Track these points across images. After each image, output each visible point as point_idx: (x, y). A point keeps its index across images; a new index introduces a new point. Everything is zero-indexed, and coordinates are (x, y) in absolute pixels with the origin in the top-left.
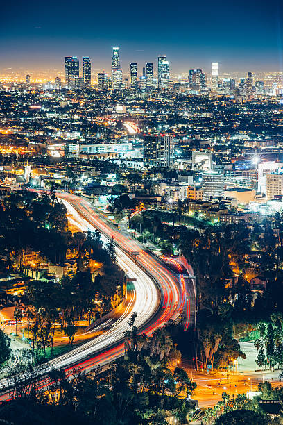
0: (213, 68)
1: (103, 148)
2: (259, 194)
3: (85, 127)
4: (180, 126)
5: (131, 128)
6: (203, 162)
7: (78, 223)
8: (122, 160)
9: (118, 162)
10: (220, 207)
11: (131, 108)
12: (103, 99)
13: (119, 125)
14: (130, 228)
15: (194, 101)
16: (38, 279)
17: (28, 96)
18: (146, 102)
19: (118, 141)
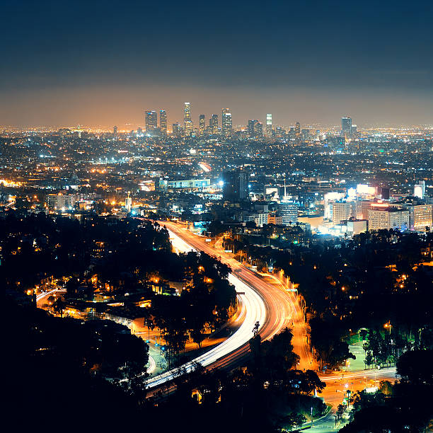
1: (185, 184)
2: (326, 219)
3: (164, 168)
4: (246, 165)
5: (204, 167)
6: (273, 194)
7: (180, 246)
8: (204, 193)
9: (202, 196)
10: (297, 231)
11: (202, 152)
12: (176, 146)
13: (195, 164)
14: (226, 249)
15: (254, 145)
16: (161, 293)
17: (116, 143)
18: (215, 147)
19: (197, 178)
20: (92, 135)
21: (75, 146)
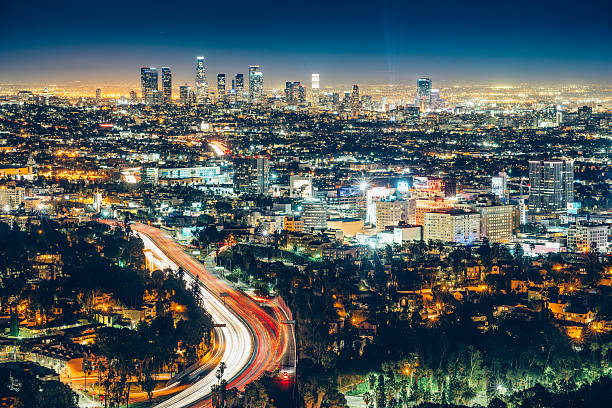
0: (313, 80)
1: (185, 172)
2: (368, 224)
3: (164, 148)
4: (276, 146)
5: (218, 149)
6: (303, 188)
7: (156, 260)
8: (208, 186)
9: (204, 189)
10: (323, 240)
11: (218, 126)
12: (185, 117)
13: (205, 146)
14: (218, 265)
15: (292, 117)
16: (110, 325)
17: (98, 113)
18: (236, 119)
19: (204, 164)
20: (66, 100)
21: (39, 118)
